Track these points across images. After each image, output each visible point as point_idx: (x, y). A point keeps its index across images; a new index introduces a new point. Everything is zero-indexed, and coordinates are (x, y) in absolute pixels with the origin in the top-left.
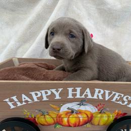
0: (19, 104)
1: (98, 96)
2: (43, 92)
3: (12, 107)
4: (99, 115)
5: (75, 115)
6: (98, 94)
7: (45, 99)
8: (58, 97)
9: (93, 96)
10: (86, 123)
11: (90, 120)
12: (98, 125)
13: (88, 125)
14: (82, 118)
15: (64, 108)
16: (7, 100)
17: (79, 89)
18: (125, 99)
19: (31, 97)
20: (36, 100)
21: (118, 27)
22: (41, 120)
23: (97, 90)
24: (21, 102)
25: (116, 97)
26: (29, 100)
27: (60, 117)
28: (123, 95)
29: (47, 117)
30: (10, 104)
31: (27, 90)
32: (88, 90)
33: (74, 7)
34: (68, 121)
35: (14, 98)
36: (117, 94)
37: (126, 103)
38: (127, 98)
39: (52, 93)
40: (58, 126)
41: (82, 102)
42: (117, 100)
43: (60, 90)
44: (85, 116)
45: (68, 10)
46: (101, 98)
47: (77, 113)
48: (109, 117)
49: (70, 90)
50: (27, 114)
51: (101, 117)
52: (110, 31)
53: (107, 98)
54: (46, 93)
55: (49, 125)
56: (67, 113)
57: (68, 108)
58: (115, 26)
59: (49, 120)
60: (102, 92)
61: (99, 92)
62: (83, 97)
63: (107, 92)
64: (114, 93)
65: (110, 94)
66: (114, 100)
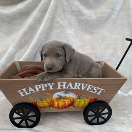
0: (27, 94)
1: (77, 87)
2: (42, 85)
3: (22, 95)
4: (78, 100)
5: (63, 100)
6: (77, 86)
7: (43, 89)
8: (51, 88)
9: (74, 87)
10: (70, 105)
11: (72, 103)
12: (78, 107)
13: (71, 107)
14: (67, 102)
15: (55, 96)
16: (19, 91)
17: (64, 83)
18: (95, 89)
19: (34, 89)
20: (38, 90)
21: (94, 33)
22: (40, 104)
23: (76, 84)
24: (28, 92)
25: (89, 88)
26: (33, 91)
27: (53, 101)
28: (93, 87)
29: (44, 101)
30: (21, 93)
31: (32, 84)
32: (70, 84)
33: (58, 18)
34: (58, 105)
35: (24, 90)
36: (90, 86)
37: (96, 92)
38: (96, 88)
39: (48, 86)
40: (51, 108)
41: (67, 91)
42: (89, 90)
43: (53, 84)
44: (69, 100)
45: (53, 21)
46: (79, 88)
47: (63, 99)
48: (85, 101)
49: (59, 83)
50: (31, 100)
51: (80, 101)
52: (87, 37)
53: (83, 88)
54: (44, 86)
55: (46, 107)
56: (57, 99)
57: (58, 96)
58: (91, 33)
59: (46, 103)
60: (80, 84)
61: (78, 85)
62: (67, 88)
63: (83, 85)
64: (87, 85)
65: (84, 86)
66: (88, 90)
